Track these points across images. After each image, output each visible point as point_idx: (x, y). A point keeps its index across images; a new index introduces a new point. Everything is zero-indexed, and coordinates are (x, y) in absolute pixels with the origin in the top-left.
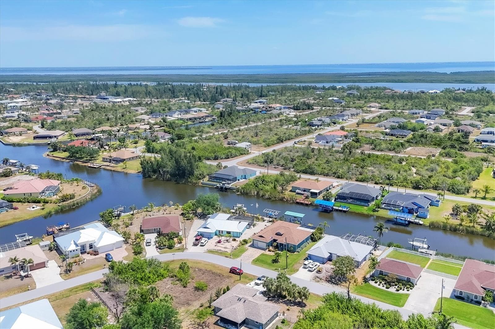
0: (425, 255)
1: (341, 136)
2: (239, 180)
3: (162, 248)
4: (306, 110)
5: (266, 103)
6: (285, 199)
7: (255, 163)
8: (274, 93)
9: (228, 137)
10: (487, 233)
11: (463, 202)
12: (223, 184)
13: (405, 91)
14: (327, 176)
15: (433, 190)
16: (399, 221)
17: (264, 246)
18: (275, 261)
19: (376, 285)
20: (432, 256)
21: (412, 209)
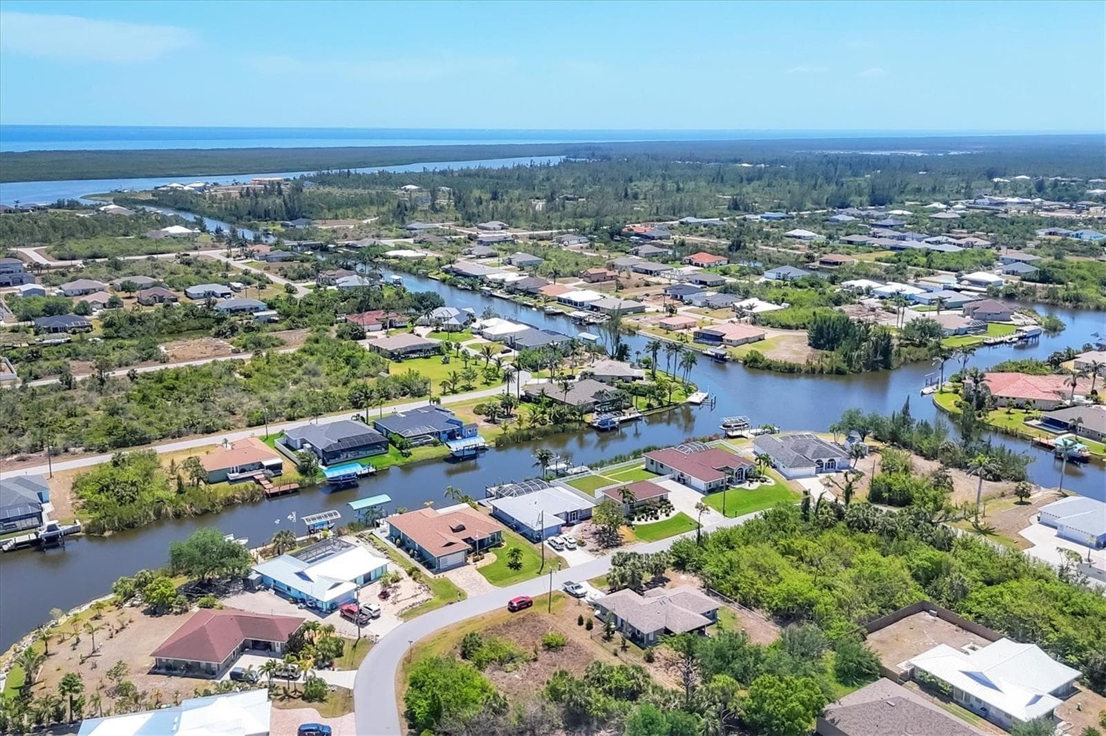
0: (587, 474)
10: (559, 428)
12: (51, 528)
16: (467, 453)
17: (460, 557)
18: (516, 566)
19: (643, 522)
20: (593, 473)
21: (453, 431)
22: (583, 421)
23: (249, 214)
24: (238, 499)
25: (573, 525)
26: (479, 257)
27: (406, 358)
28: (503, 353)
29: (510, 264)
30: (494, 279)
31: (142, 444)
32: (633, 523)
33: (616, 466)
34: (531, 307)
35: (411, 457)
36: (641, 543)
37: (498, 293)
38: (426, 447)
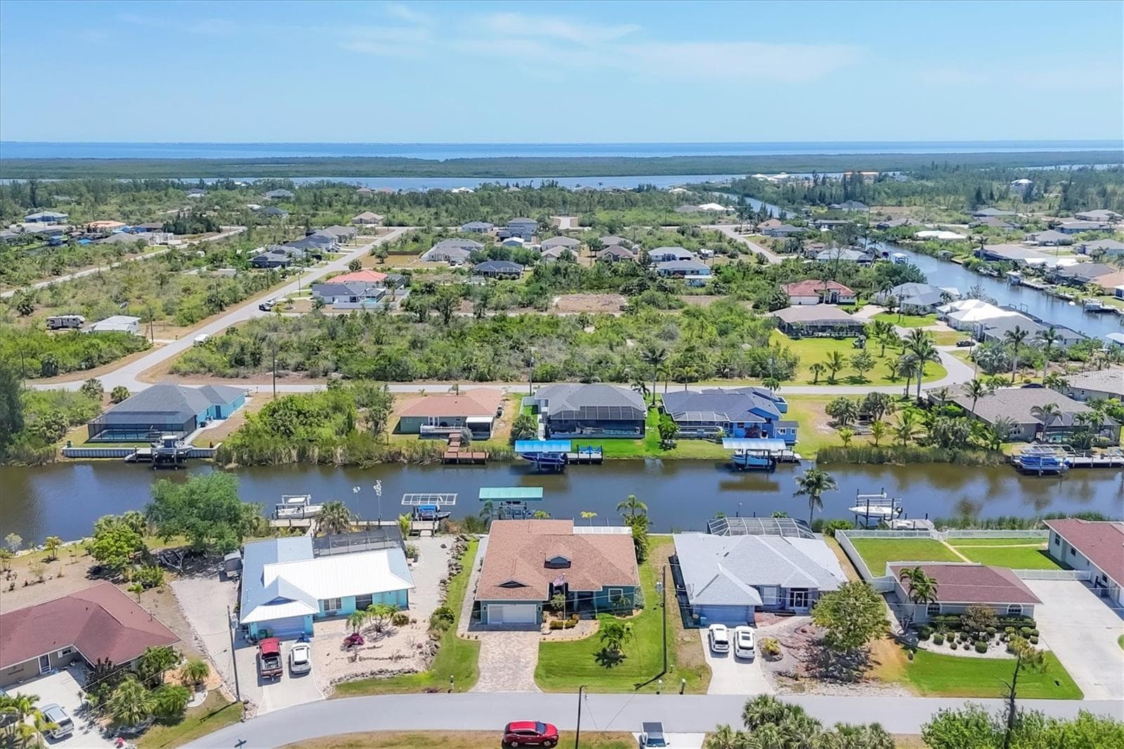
0: (920, 534)
1: (377, 282)
2: (203, 425)
3: (133, 730)
4: (202, 232)
5: (65, 221)
6: (402, 459)
7: (202, 369)
8: (67, 198)
9: (32, 310)
10: (946, 454)
11: (809, 395)
12: (168, 444)
13: (401, 190)
14: (446, 380)
15: (721, 379)
16: (751, 461)
18: (609, 658)
19: (945, 649)
20: (935, 534)
21: (756, 426)
22: (999, 452)
23: (805, 198)
24: (404, 457)
25: (793, 614)
26: (1044, 244)
27: (808, 335)
28: (959, 346)
29: (1084, 253)
30: (1032, 264)
31: (402, 381)
32: (921, 644)
33: (990, 533)
34: (1069, 300)
35: (672, 451)
36: (901, 691)
37: (1032, 282)
38: (705, 441)
